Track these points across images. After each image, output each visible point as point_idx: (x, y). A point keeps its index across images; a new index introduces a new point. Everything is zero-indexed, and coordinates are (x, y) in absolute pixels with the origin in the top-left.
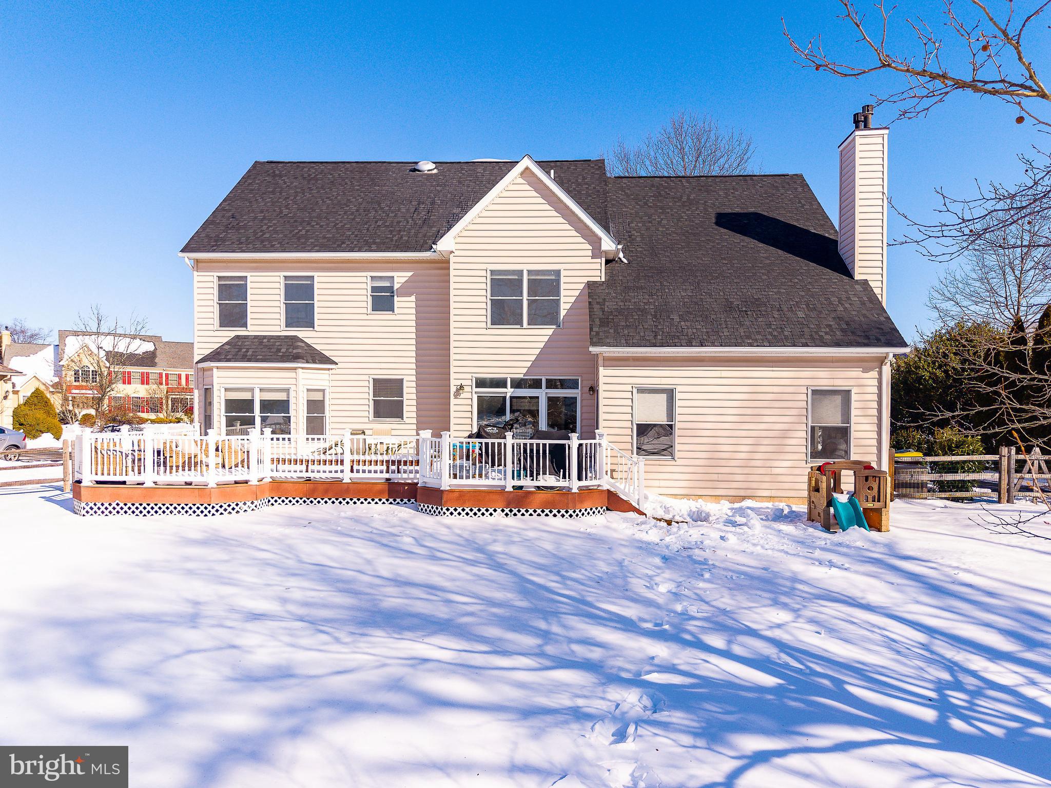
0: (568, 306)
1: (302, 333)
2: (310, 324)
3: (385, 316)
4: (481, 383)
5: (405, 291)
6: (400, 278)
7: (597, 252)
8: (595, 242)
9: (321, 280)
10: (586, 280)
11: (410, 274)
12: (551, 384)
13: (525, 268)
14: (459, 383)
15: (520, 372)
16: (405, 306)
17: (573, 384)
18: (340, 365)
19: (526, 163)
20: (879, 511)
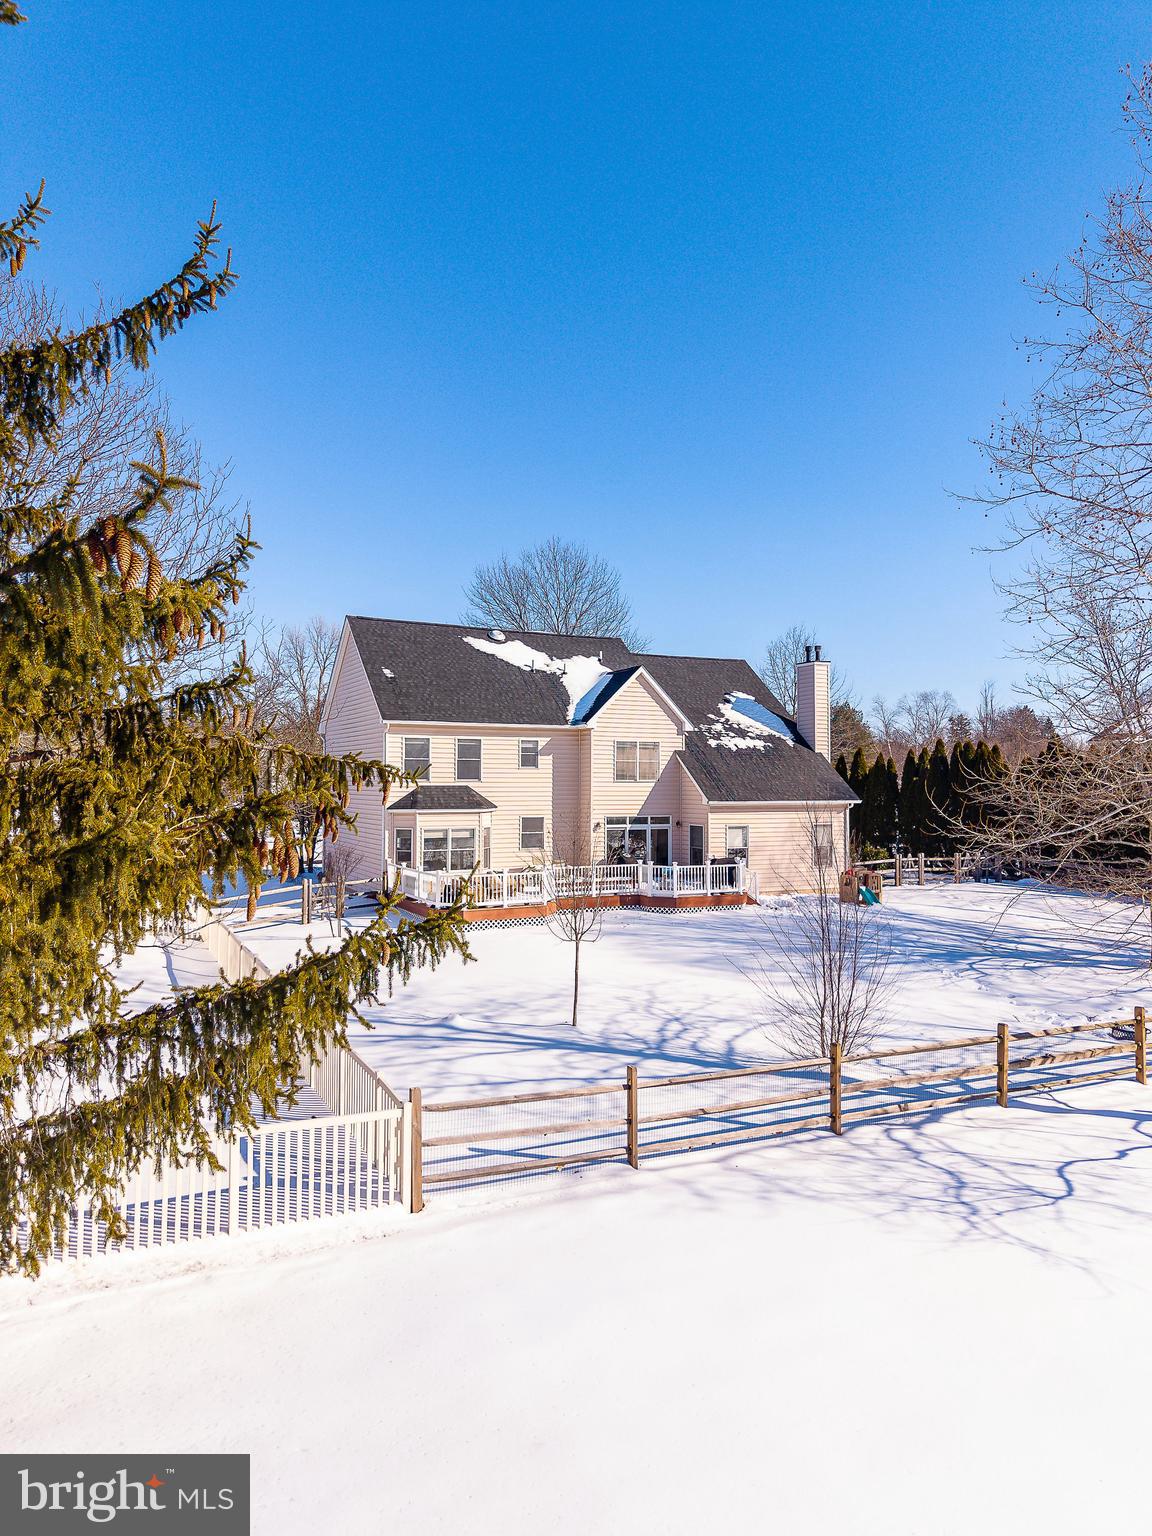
0: (664, 767)
1: (472, 784)
2: (478, 777)
3: (529, 771)
4: (610, 821)
5: (546, 751)
6: (542, 742)
7: (680, 731)
8: (679, 724)
9: (487, 744)
10: (674, 749)
11: (549, 739)
12: (655, 820)
13: (638, 740)
14: (597, 821)
15: (635, 814)
16: (546, 762)
17: (666, 820)
18: (499, 808)
19: (641, 670)
20: (878, 894)
